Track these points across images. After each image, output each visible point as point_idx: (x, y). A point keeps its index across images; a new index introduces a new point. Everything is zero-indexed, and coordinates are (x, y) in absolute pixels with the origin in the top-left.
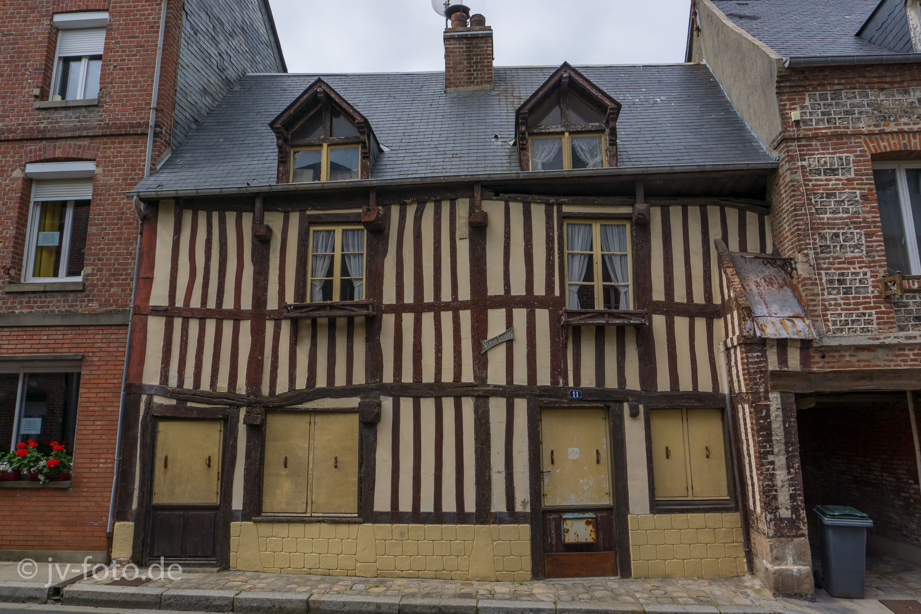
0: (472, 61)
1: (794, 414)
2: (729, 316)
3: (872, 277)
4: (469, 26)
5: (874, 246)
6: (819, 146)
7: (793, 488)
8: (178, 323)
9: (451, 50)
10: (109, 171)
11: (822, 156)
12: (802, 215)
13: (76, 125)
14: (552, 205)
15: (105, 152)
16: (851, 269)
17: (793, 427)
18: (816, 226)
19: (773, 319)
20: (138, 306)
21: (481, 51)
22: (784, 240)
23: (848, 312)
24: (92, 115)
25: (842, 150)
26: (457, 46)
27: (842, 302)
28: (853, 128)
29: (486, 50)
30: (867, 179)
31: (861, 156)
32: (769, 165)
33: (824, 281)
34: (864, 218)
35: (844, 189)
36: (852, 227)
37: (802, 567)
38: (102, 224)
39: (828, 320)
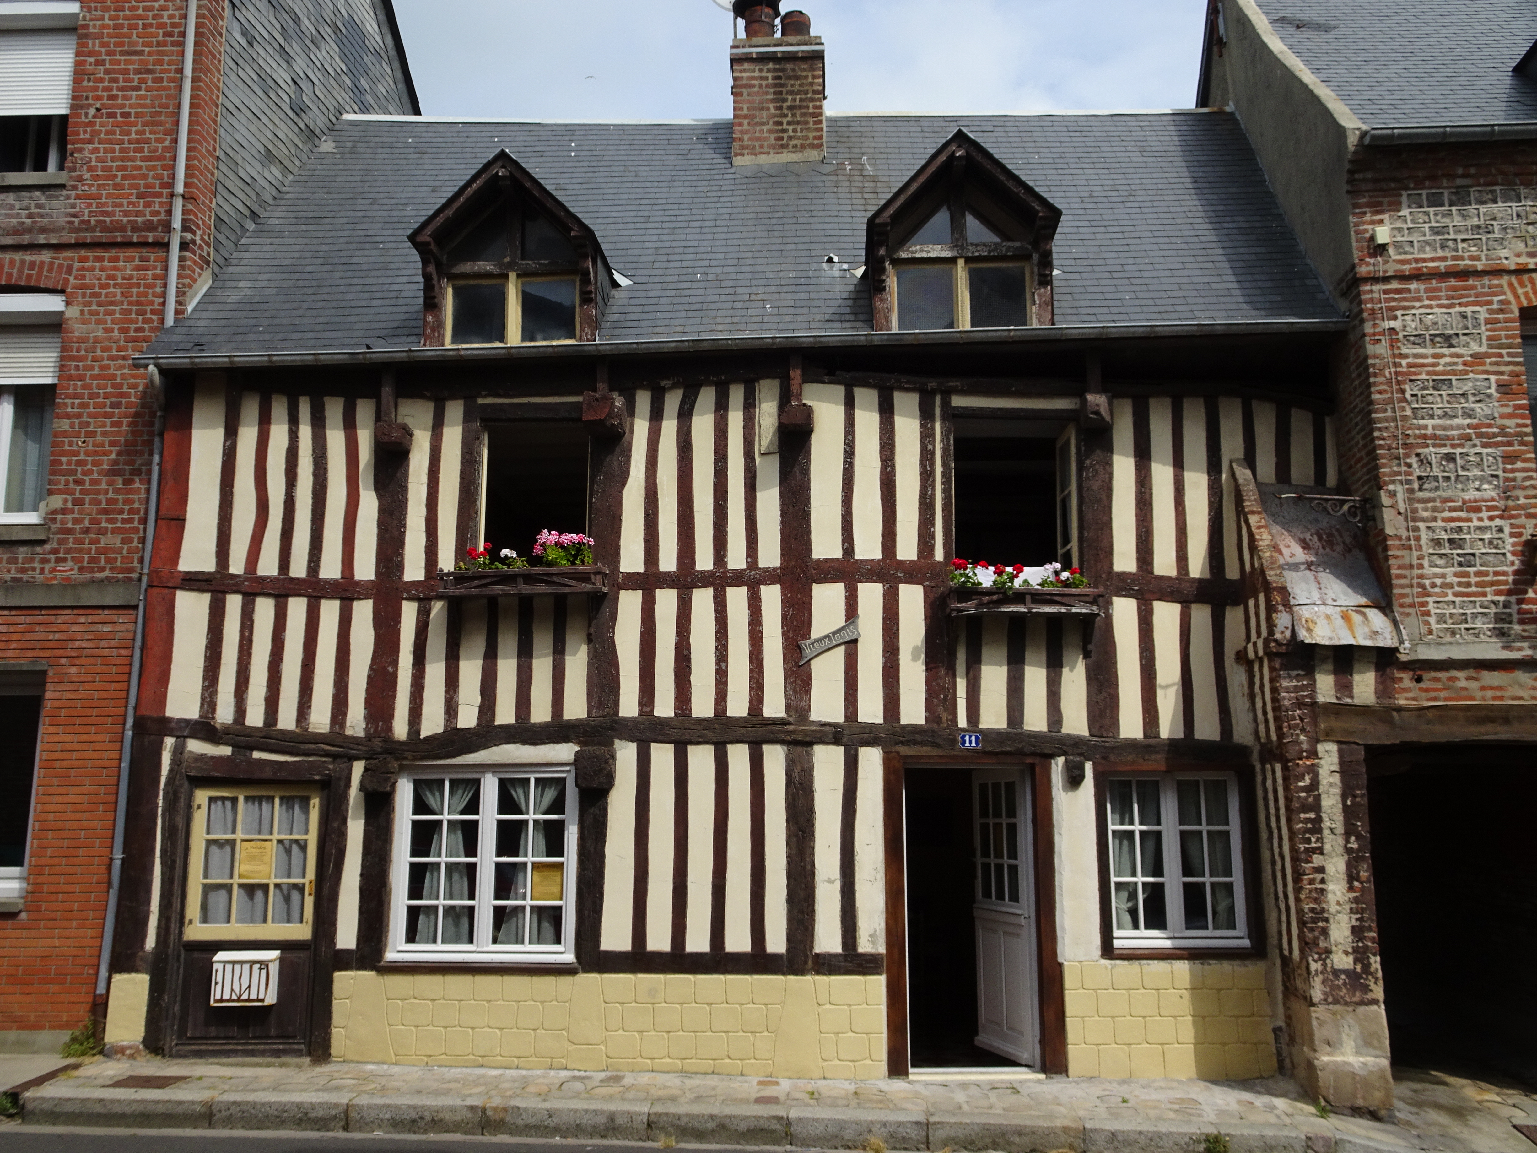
0: (785, 105)
1: (1364, 780)
2: (1251, 603)
3: (1512, 535)
4: (778, 35)
5: (1519, 479)
6: (1422, 291)
7: (1359, 916)
8: (234, 603)
9: (744, 82)
10: (91, 313)
11: (1428, 311)
12: (1386, 420)
13: (23, 223)
14: (933, 393)
15: (83, 277)
16: (1475, 520)
17: (1359, 805)
18: (1411, 441)
19: (1329, 610)
20: (157, 572)
21: (801, 85)
22: (1356, 464)
23: (1465, 599)
24: (55, 203)
25: (1464, 300)
26: (757, 74)
27: (1456, 580)
28: (1487, 260)
29: (812, 84)
30: (1510, 355)
31: (1502, 311)
32: (1330, 325)
33: (1423, 542)
34: (1503, 428)
35: (1466, 373)
36: (1478, 443)
37: (1370, 1060)
38: (79, 416)
39: (1428, 614)
